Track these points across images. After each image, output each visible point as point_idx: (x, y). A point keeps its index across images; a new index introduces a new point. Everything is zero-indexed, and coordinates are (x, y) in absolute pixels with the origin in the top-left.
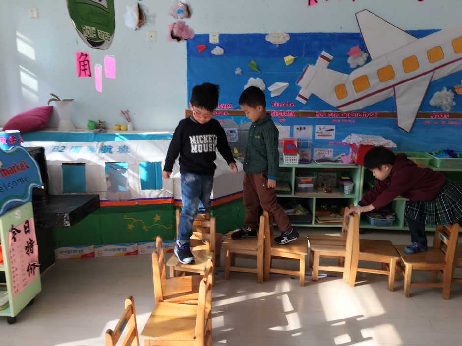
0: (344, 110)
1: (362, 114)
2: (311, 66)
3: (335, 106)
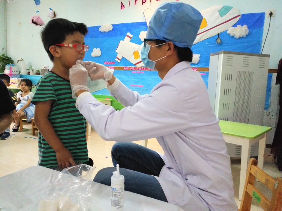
0: (138, 66)
2: (121, 41)
3: (134, 64)
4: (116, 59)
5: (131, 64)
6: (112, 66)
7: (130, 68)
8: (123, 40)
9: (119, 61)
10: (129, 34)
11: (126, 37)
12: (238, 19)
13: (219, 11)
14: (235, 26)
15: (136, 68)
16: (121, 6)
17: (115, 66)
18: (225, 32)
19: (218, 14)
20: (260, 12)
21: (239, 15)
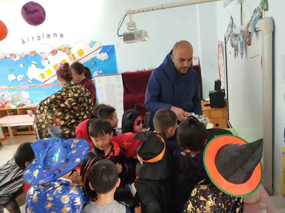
0: (46, 83)
1: (53, 84)
2: (29, 67)
3: (43, 82)
4: (29, 80)
5: (41, 83)
6: (26, 86)
7: (40, 85)
8: (30, 66)
9: (31, 82)
10: (33, 62)
11: (32, 64)
12: (101, 49)
13: (89, 44)
14: (100, 53)
15: (45, 85)
16: (23, 42)
17: (29, 85)
18: (95, 57)
19: (89, 46)
20: (112, 45)
21: (101, 47)
